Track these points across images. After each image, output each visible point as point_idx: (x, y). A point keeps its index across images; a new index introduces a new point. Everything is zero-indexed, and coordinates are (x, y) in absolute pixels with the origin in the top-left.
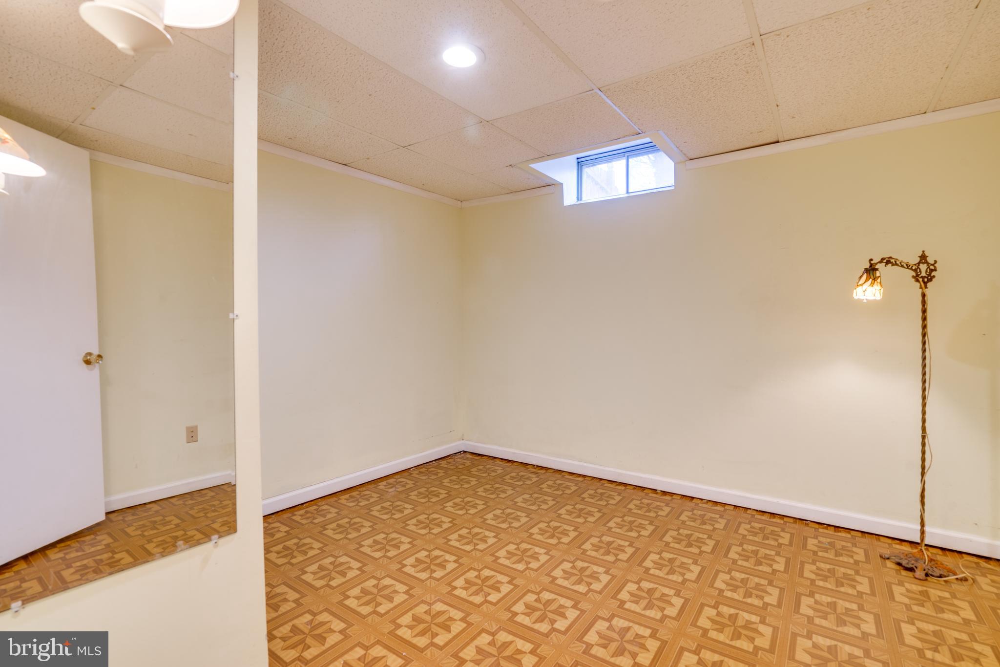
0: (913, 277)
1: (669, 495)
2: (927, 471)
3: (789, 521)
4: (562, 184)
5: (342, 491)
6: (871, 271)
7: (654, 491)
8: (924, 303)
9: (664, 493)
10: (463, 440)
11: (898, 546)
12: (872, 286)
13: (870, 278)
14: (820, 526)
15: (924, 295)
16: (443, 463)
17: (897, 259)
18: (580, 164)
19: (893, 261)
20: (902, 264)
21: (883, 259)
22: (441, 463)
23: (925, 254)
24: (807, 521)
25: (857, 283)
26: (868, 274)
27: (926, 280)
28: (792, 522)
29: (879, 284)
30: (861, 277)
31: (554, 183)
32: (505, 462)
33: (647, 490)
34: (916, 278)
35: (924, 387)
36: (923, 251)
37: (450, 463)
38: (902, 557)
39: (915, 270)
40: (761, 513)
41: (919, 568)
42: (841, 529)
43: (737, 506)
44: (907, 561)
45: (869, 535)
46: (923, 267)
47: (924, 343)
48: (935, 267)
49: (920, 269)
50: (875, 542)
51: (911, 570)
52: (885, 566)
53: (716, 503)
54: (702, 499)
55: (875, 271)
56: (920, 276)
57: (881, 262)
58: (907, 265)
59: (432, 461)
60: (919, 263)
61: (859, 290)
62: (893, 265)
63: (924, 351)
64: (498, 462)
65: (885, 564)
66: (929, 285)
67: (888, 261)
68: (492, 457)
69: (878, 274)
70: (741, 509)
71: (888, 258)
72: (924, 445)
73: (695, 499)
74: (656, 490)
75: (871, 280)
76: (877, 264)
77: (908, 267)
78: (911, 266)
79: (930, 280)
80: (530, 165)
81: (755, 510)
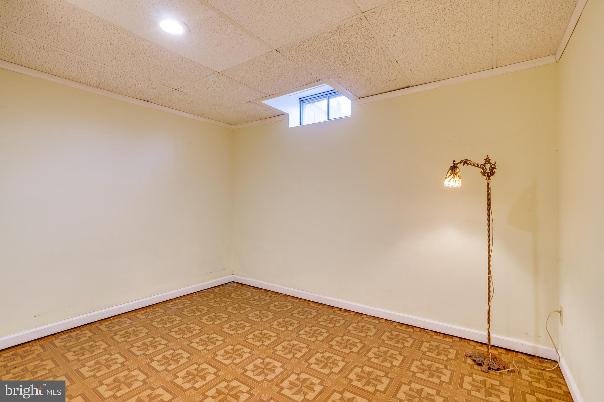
0: (481, 172)
1: (348, 312)
2: (491, 299)
3: (416, 330)
4: (288, 114)
5: (142, 308)
6: (454, 168)
7: (340, 309)
8: (488, 189)
9: (346, 311)
10: (233, 274)
11: (479, 348)
12: (454, 178)
13: (453, 173)
14: (436, 334)
15: (488, 184)
16: (217, 290)
17: (470, 161)
18: (302, 101)
19: (468, 162)
20: (474, 164)
21: (462, 161)
22: (215, 289)
23: (488, 158)
24: (428, 330)
25: (446, 176)
26: (452, 170)
27: (489, 174)
28: (418, 331)
29: (458, 177)
30: (448, 172)
31: (283, 114)
32: (256, 289)
33: (336, 308)
34: (483, 173)
35: (489, 244)
36: (488, 156)
37: (221, 289)
38: (477, 356)
39: (483, 168)
40: (401, 325)
41: (485, 364)
42: (448, 336)
43: (388, 320)
44: (479, 359)
45: (464, 340)
46: (488, 166)
47: (489, 215)
48: (495, 166)
49: (485, 167)
50: (466, 345)
51: (480, 365)
52: (465, 362)
53: (375, 318)
54: (367, 315)
55: (455, 169)
56: (486, 172)
57: (460, 163)
58: (477, 165)
59: (210, 288)
60: (485, 164)
61: (447, 181)
62: (468, 165)
63: (489, 220)
64: (252, 289)
65: (466, 360)
66: (491, 177)
67: (465, 162)
68: (249, 285)
69: (457, 170)
70: (390, 322)
71: (465, 160)
72: (489, 282)
73: (363, 315)
74: (341, 309)
75: (453, 174)
76: (458, 164)
77: (478, 166)
78: (480, 166)
79: (492, 175)
80: (262, 102)
81: (398, 322)
